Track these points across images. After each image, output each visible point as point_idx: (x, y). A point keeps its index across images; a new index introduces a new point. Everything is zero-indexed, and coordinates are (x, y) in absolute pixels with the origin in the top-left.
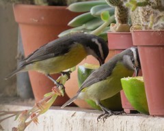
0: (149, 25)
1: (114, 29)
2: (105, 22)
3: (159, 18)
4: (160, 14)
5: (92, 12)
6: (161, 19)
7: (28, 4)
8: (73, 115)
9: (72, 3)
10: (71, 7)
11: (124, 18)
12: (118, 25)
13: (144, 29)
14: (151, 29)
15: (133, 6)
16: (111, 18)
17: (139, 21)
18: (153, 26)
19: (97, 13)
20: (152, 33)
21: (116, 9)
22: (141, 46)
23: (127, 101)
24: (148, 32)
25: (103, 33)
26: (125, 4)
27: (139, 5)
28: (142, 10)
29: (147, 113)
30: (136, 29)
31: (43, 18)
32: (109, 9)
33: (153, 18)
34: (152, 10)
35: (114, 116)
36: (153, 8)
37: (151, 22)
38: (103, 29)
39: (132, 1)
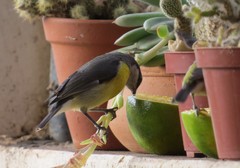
0: (218, 41)
1: (174, 46)
2: (162, 40)
3: (230, 32)
5: (145, 26)
6: (233, 33)
7: (62, 17)
8: (120, 161)
9: (120, 15)
10: (118, 21)
11: (186, 31)
12: (178, 42)
13: (210, 47)
14: (219, 45)
15: (196, 16)
16: (170, 34)
17: (206, 36)
18: (223, 42)
19: (152, 28)
20: (221, 52)
21: (176, 22)
22: (207, 68)
24: (216, 50)
25: (159, 54)
26: (186, 14)
27: (204, 14)
28: (209, 23)
29: (215, 156)
30: (200, 46)
31: (82, 36)
33: (223, 31)
34: (221, 21)
36: (222, 18)
37: (220, 37)
38: (159, 49)
39: (194, 9)
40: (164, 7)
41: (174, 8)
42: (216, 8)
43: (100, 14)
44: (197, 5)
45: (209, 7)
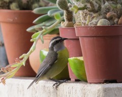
0: (87, 23)
1: (64, 25)
2: (58, 21)
3: (93, 18)
4: (94, 15)
5: (49, 14)
6: (95, 19)
7: (6, 9)
8: (37, 83)
9: (36, 8)
10: (35, 11)
11: (70, 18)
12: (66, 22)
13: (83, 26)
14: (88, 25)
15: (76, 10)
16: (62, 17)
17: (80, 20)
18: (90, 23)
19: (52, 15)
20: (89, 28)
21: (65, 12)
23: (73, 73)
24: (86, 27)
25: (56, 28)
26: (70, 9)
27: (80, 9)
28: (82, 13)
29: (86, 81)
30: (78, 25)
31: (16, 18)
32: (60, 12)
33: (89, 18)
34: (88, 12)
35: (64, 84)
36: (89, 11)
37: (88, 20)
38: (56, 25)
39: (74, 6)
40: (59, 4)
41: (64, 5)
42: (86, 6)
43: (25, 7)
44: (76, 4)
45: (82, 5)
